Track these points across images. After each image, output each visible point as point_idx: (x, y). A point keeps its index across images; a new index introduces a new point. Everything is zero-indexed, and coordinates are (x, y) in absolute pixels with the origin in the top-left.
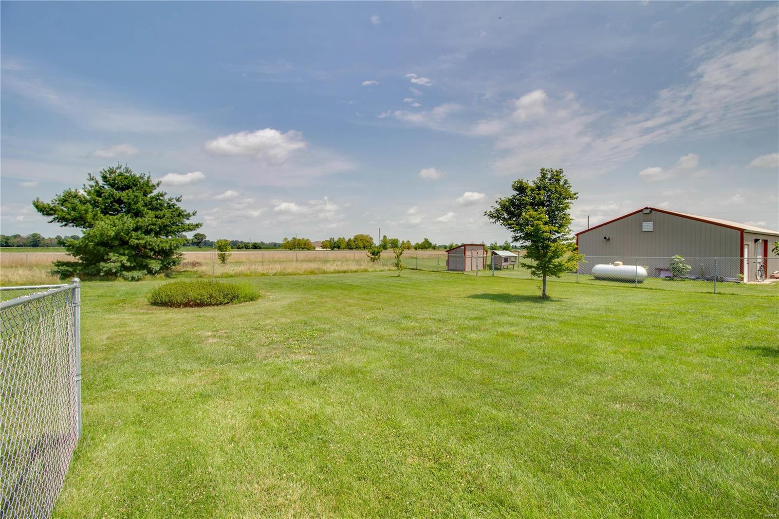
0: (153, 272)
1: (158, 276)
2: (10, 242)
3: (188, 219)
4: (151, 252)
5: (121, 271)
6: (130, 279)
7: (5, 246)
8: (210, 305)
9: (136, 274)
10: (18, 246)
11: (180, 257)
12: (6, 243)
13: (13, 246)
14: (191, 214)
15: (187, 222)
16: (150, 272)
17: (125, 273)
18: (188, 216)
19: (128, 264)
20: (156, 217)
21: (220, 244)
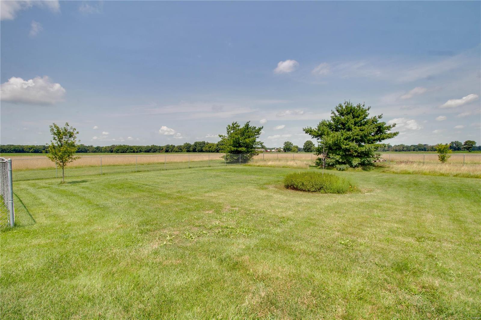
0: (354, 166)
1: (357, 169)
3: (389, 130)
4: (356, 153)
5: (336, 164)
6: (339, 169)
8: (301, 190)
9: (343, 166)
11: (379, 156)
14: (392, 126)
15: (388, 132)
16: (351, 166)
17: (338, 166)
18: (389, 128)
19: (340, 160)
20: (361, 130)
21: (440, 148)
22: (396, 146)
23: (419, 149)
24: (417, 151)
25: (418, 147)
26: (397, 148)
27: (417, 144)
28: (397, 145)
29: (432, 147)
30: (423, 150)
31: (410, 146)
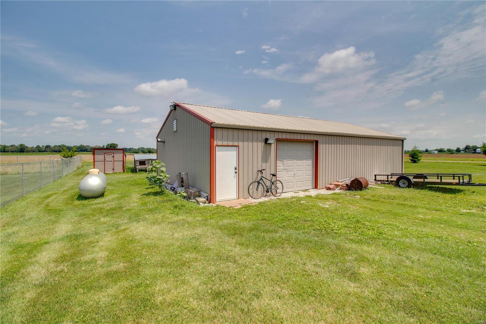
2: (6, 149)
7: (3, 152)
10: (11, 152)
12: (4, 150)
13: (8, 152)
22: (55, 146)
23: (80, 150)
24: (79, 152)
25: (80, 148)
26: (56, 148)
27: (79, 145)
28: (57, 145)
29: (91, 148)
30: (84, 151)
31: (73, 146)
